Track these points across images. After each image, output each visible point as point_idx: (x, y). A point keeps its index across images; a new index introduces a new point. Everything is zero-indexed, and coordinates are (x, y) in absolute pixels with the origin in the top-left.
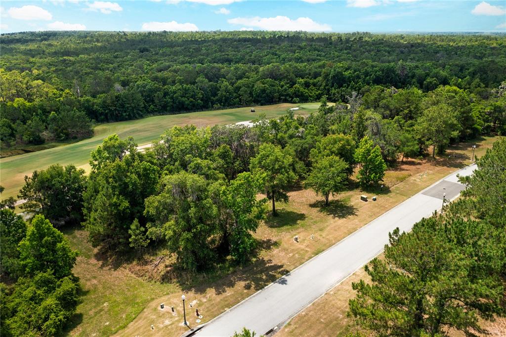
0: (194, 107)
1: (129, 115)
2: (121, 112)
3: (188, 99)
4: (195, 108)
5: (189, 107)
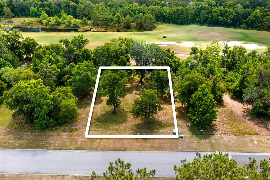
0: (225, 23)
1: (182, 21)
2: (177, 19)
3: (223, 18)
4: (225, 25)
5: (222, 23)
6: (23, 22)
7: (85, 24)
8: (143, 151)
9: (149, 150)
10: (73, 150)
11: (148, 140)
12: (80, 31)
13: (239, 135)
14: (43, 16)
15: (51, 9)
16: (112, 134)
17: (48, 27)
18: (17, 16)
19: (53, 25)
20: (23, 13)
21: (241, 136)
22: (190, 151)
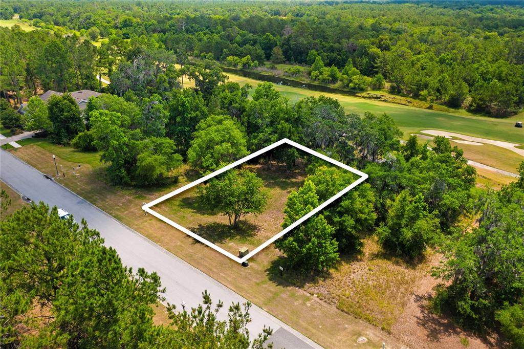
6: (287, 70)
7: (378, 87)
8: (172, 254)
9: (181, 257)
10: (113, 216)
11: (198, 245)
12: (360, 96)
13: (346, 313)
14: (315, 65)
15: (339, 57)
16: (179, 224)
17: (316, 83)
18: (287, 62)
19: (324, 80)
20: (299, 58)
21: (349, 316)
22: (229, 286)
